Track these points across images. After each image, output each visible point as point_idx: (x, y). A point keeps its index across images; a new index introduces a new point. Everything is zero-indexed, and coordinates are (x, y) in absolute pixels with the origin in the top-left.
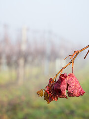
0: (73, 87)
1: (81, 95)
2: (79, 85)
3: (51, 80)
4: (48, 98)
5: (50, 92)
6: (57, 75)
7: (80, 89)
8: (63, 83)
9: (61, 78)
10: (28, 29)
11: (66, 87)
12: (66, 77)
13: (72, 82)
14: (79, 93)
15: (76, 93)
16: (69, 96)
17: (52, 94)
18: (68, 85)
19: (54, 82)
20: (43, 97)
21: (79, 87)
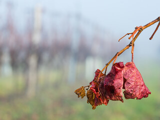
0: (133, 84)
1: (145, 97)
2: (143, 81)
3: (98, 72)
4: (94, 101)
5: (97, 91)
6: (107, 65)
7: (143, 88)
8: (117, 76)
9: (116, 69)
10: (43, 11)
11: (122, 83)
12: (123, 67)
13: (131, 75)
14: (142, 93)
15: (138, 94)
16: (126, 98)
17: (99, 93)
18: (125, 81)
19: (102, 75)
20: (86, 98)
21: (142, 84)
